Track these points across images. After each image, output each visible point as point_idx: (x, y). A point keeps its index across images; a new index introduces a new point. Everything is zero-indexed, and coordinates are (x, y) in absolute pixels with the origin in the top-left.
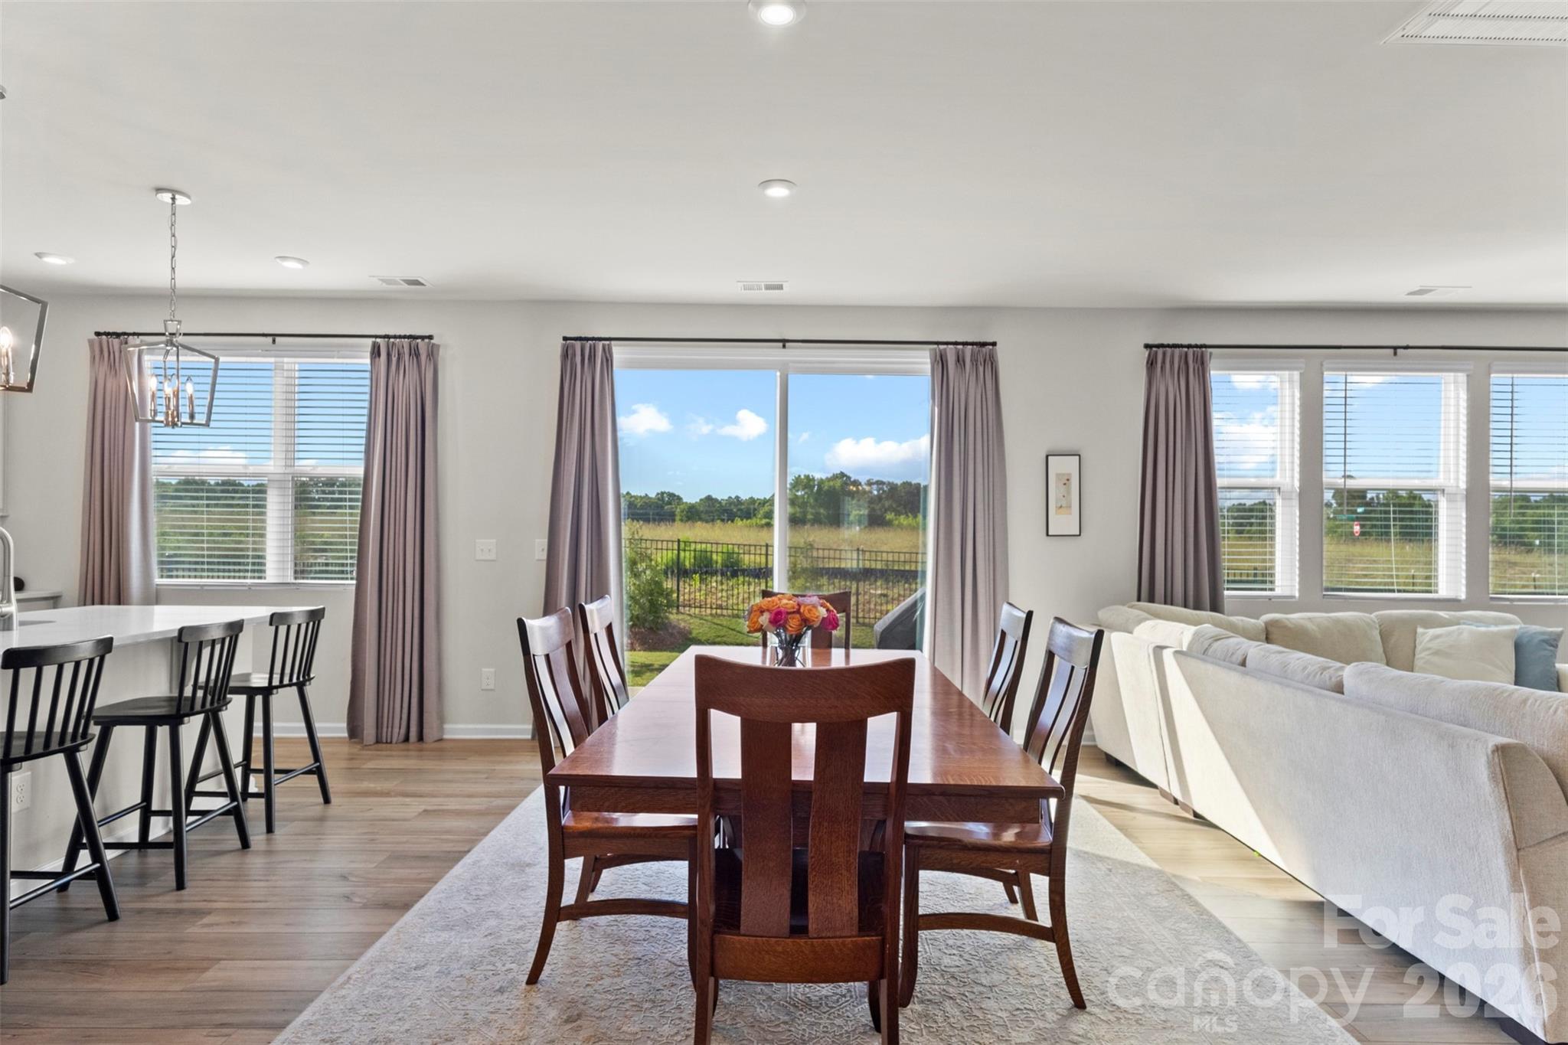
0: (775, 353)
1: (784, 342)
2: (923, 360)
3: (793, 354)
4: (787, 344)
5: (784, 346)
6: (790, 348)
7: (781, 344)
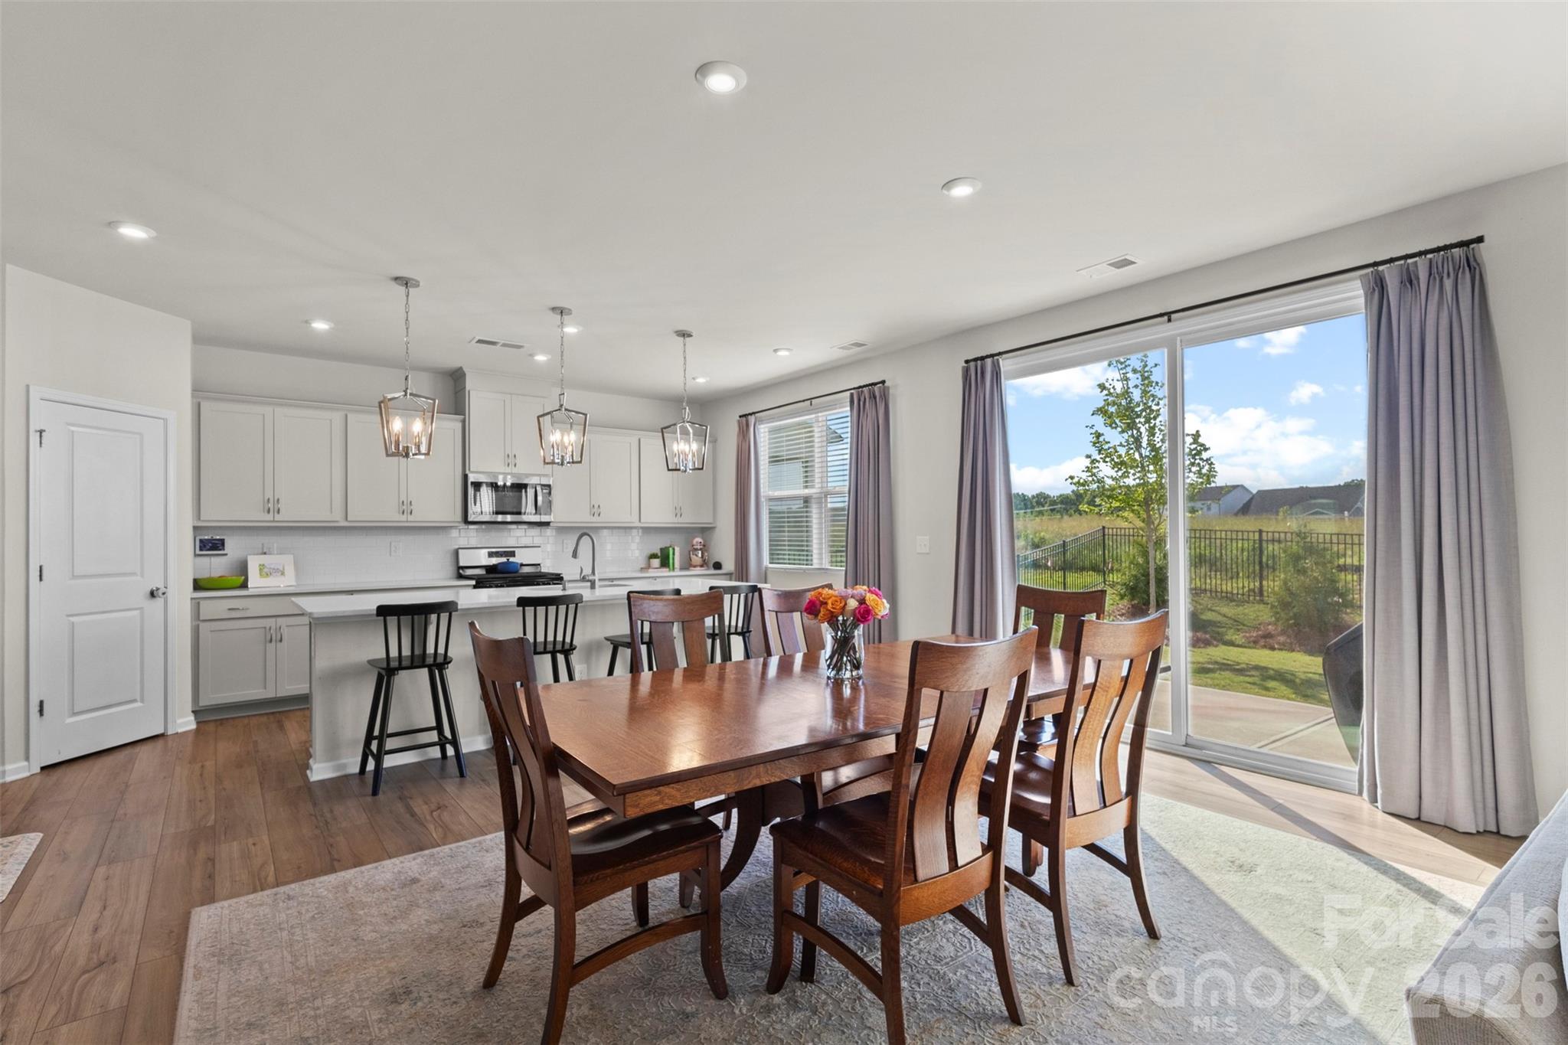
0: (1162, 330)
1: (1169, 314)
2: (1354, 292)
3: (1182, 326)
4: (1173, 316)
5: (1169, 320)
6: (1176, 320)
7: (1166, 318)
